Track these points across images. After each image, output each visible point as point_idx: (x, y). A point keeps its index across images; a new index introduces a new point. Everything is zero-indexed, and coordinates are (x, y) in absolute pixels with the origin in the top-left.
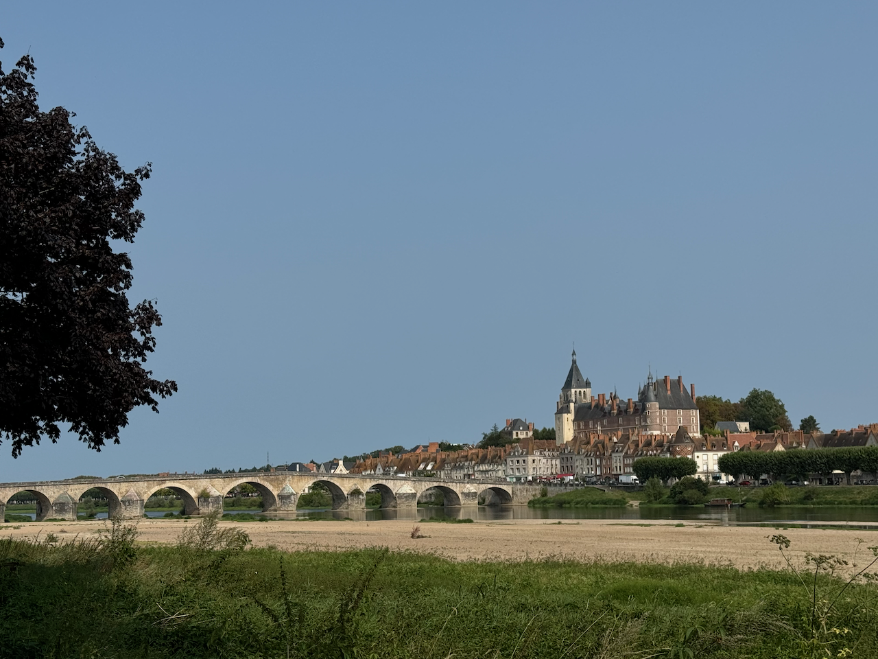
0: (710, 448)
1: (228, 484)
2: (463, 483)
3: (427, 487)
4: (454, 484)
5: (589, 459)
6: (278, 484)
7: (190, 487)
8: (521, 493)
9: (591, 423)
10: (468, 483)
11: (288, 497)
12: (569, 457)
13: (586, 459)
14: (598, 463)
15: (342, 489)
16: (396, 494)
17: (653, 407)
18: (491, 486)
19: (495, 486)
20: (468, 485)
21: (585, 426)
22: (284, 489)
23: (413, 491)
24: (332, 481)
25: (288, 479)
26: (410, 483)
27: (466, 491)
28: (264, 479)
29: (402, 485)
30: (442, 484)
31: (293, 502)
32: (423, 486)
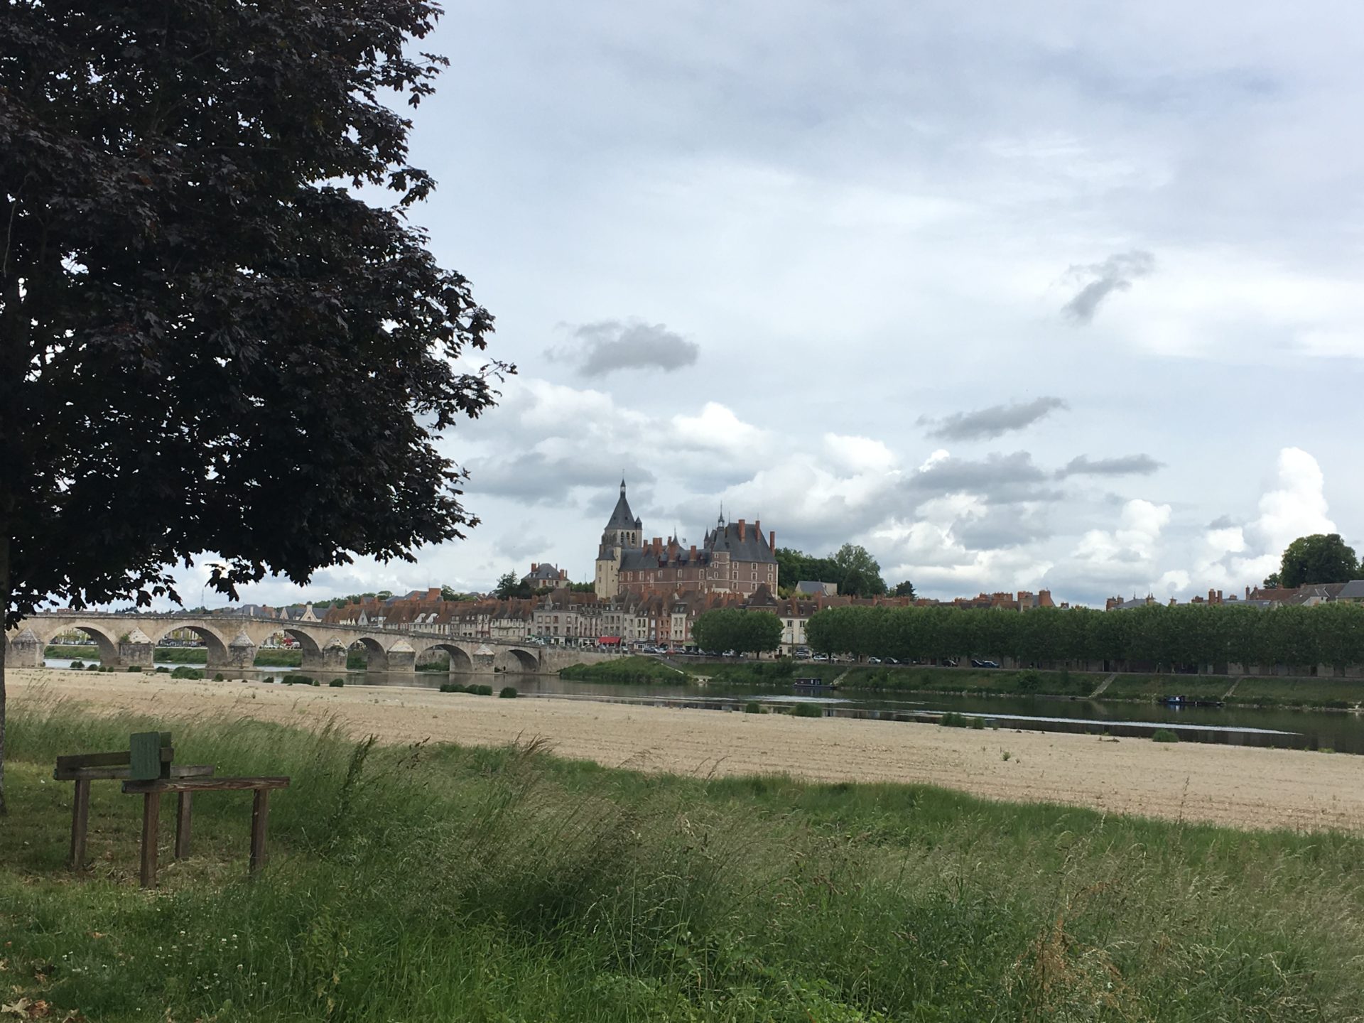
0: (796, 613)
1: (162, 628)
2: (476, 642)
3: (429, 646)
4: (465, 643)
5: (642, 619)
6: (230, 631)
7: (110, 630)
8: (550, 659)
9: (641, 574)
10: (483, 643)
11: (243, 648)
12: (615, 615)
13: (637, 620)
14: (653, 624)
15: (317, 642)
16: (388, 652)
17: (723, 559)
18: (513, 648)
19: (517, 648)
20: (483, 646)
21: (634, 577)
22: (237, 637)
23: (411, 650)
24: (303, 631)
25: (244, 624)
26: (407, 638)
27: (480, 652)
28: (213, 624)
29: (396, 642)
30: (449, 643)
31: (249, 656)
32: (424, 646)
